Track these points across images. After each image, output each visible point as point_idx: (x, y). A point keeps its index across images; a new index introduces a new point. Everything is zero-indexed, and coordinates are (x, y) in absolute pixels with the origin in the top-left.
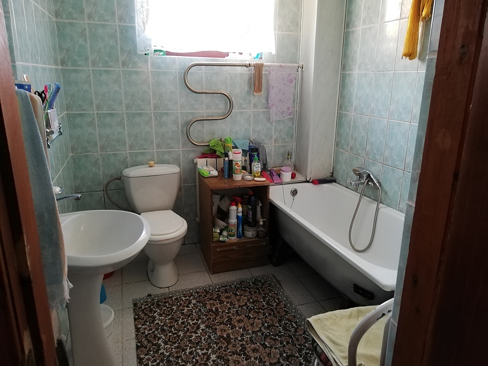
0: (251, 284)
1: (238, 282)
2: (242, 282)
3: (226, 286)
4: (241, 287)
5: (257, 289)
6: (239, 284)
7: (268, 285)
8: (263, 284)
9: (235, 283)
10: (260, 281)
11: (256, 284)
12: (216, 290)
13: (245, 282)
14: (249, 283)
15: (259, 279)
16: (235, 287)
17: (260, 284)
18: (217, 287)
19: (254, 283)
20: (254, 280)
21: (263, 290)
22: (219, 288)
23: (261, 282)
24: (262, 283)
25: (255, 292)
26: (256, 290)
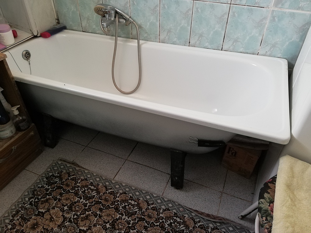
0: (47, 187)
2: (34, 192)
3: (18, 212)
4: (38, 199)
5: (59, 188)
6: (32, 198)
7: (67, 176)
8: (60, 178)
9: (27, 199)
10: (53, 175)
11: (53, 183)
12: (10, 227)
13: (38, 189)
14: (43, 187)
15: (51, 174)
16: (31, 204)
17: (57, 180)
18: (7, 221)
19: (49, 184)
20: (45, 179)
21: (67, 185)
22: (11, 221)
23: (56, 177)
25: (61, 194)
26: (59, 191)
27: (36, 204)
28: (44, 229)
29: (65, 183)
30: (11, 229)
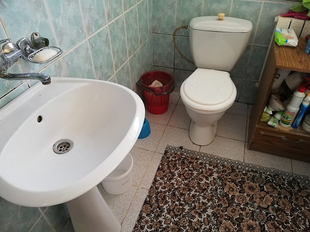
0: (286, 183)
1: (272, 173)
2: (276, 175)
3: (256, 172)
4: (273, 181)
5: (291, 193)
6: (271, 176)
7: (305, 195)
8: (300, 190)
9: (268, 173)
10: (299, 183)
11: (291, 186)
12: (244, 172)
13: (280, 177)
14: (284, 180)
15: (299, 180)
16: (266, 178)
17: (297, 188)
18: (247, 168)
19: (290, 183)
20: (291, 178)
21: (297, 199)
22: (248, 171)
24: (300, 187)
25: (285, 197)
26: (287, 194)
27: (268, 181)
28: (252, 196)
29: (297, 196)
30: (243, 174)
